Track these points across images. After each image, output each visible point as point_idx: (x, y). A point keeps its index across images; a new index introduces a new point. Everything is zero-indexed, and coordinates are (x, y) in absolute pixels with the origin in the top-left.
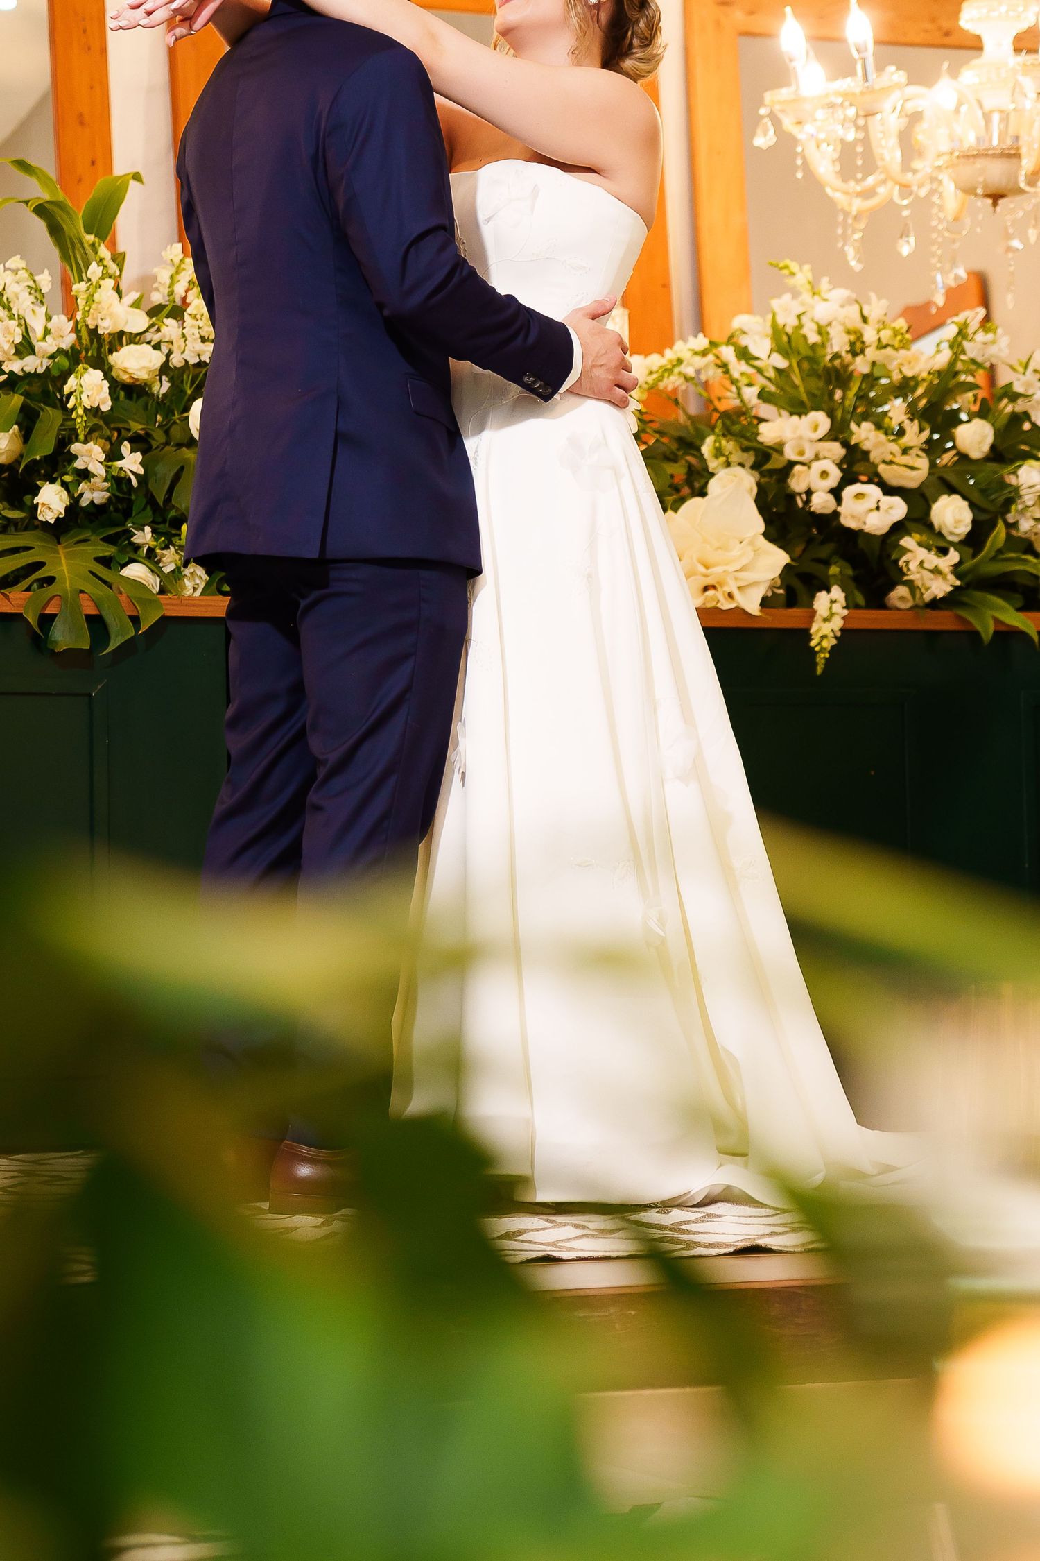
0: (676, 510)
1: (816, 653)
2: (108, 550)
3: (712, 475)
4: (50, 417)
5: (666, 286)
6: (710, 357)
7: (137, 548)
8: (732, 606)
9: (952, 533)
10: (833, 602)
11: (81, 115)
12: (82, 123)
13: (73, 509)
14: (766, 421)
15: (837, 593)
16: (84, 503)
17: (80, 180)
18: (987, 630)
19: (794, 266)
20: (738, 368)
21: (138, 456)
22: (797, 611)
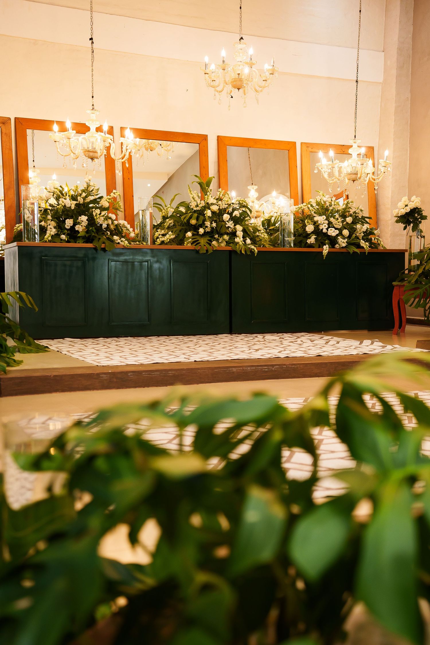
2: (210, 239)
3: (307, 226)
4: (201, 218)
5: (298, 193)
6: (307, 207)
7: (215, 238)
9: (346, 236)
10: (326, 247)
12: (204, 168)
13: (205, 232)
14: (315, 217)
15: (327, 246)
16: (206, 231)
17: (204, 177)
18: (351, 252)
19: (320, 192)
20: (311, 208)
21: (215, 224)
22: (320, 249)
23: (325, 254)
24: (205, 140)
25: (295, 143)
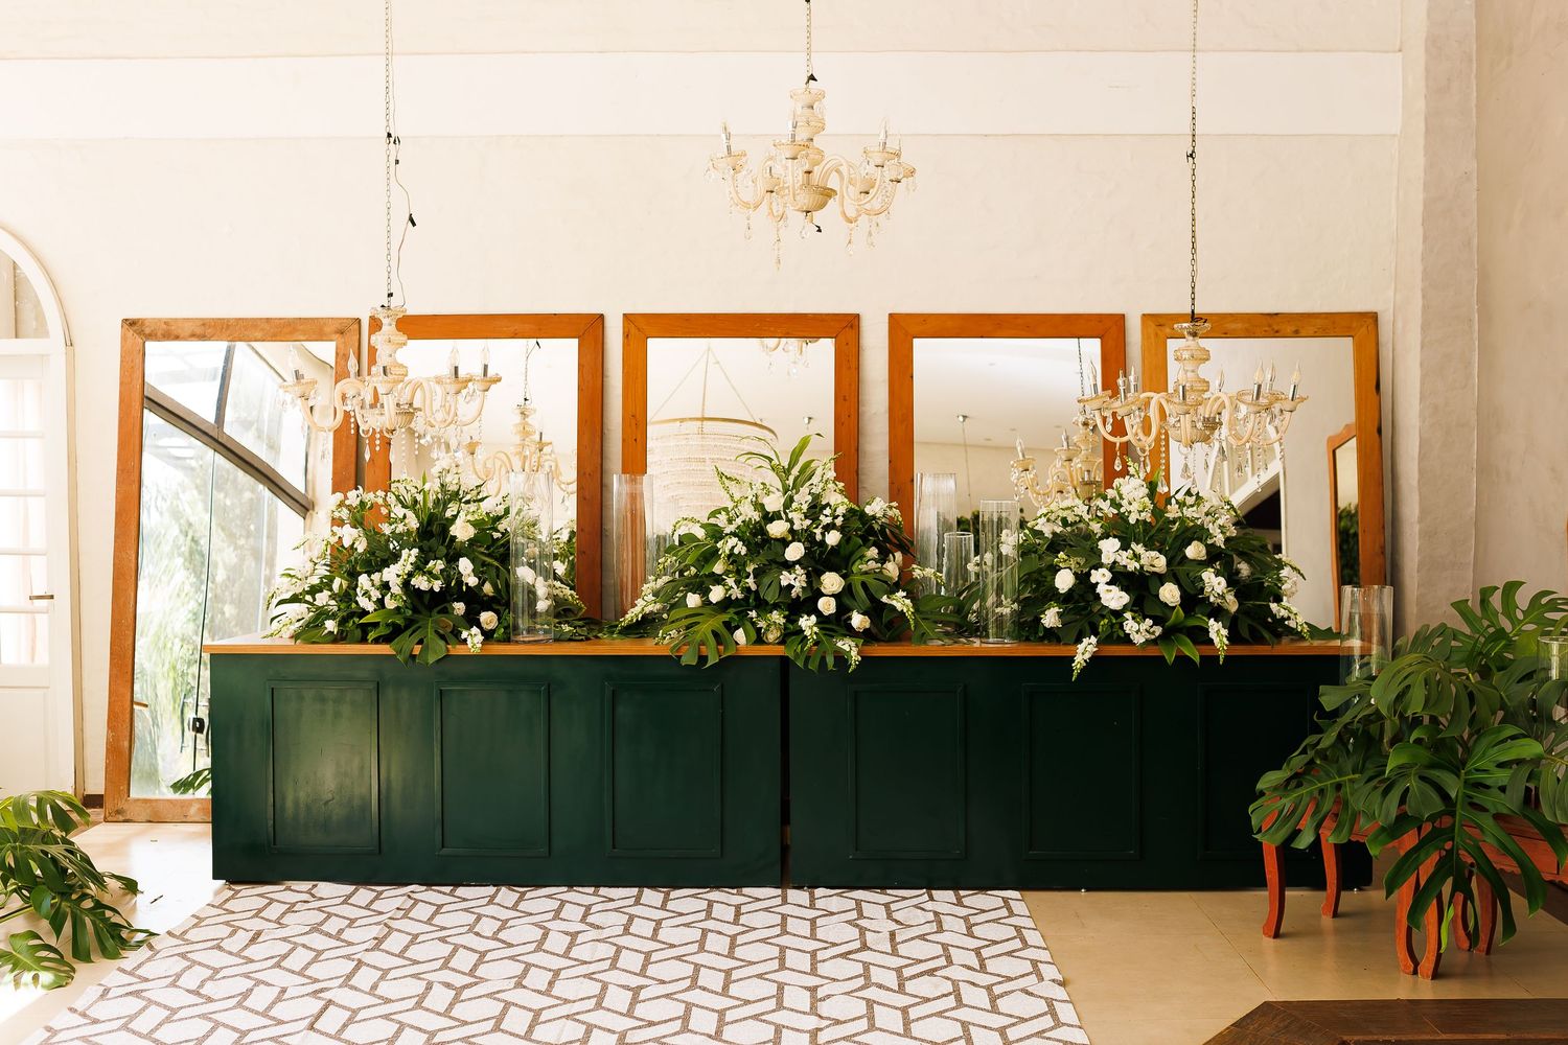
1: (1074, 671)
2: (732, 619)
3: (1058, 572)
9: (1171, 602)
10: (1088, 644)
11: (845, 396)
12: (845, 400)
13: (727, 599)
16: (733, 597)
17: (843, 423)
22: (1072, 648)
23: (1079, 666)
24: (852, 327)
25: (1122, 317)
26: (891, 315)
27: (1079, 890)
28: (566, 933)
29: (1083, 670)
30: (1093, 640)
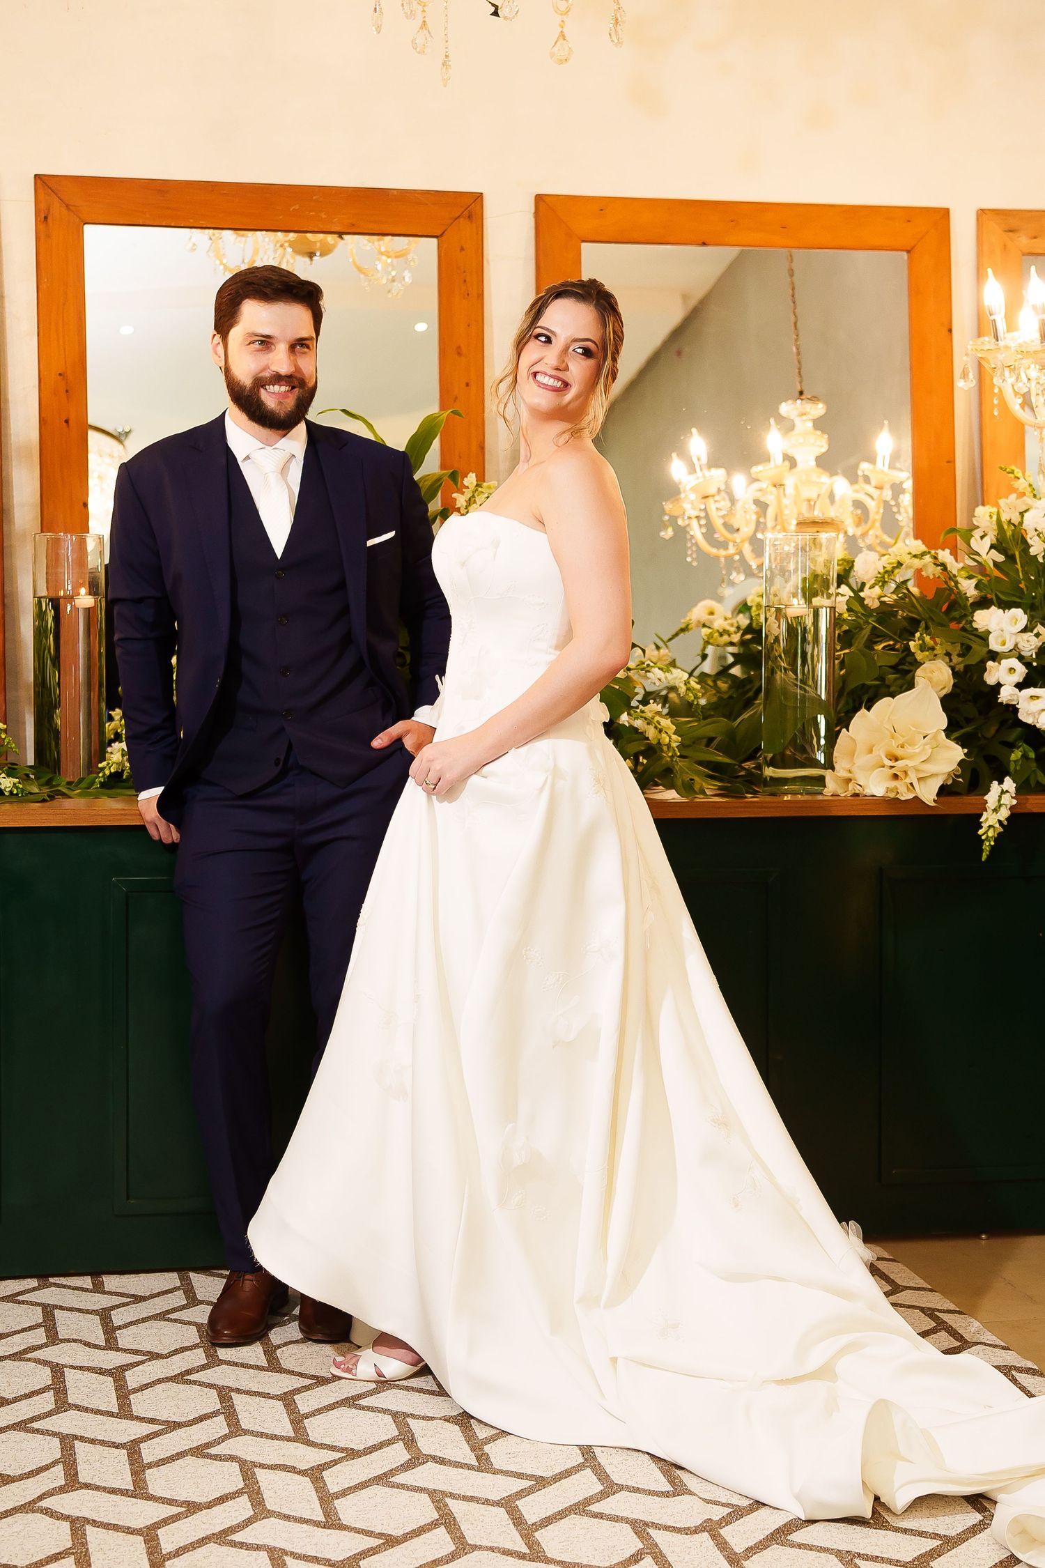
0: (869, 709)
1: (983, 841)
8: (910, 796)
10: (1003, 792)
11: (459, 348)
12: (459, 354)
17: (456, 398)
19: (1018, 472)
20: (959, 564)
22: (972, 799)
23: (991, 833)
24: (470, 217)
25: (944, 214)
26: (539, 199)
27: (977, 1235)
28: (100, 1371)
29: (999, 838)
30: (1009, 784)
